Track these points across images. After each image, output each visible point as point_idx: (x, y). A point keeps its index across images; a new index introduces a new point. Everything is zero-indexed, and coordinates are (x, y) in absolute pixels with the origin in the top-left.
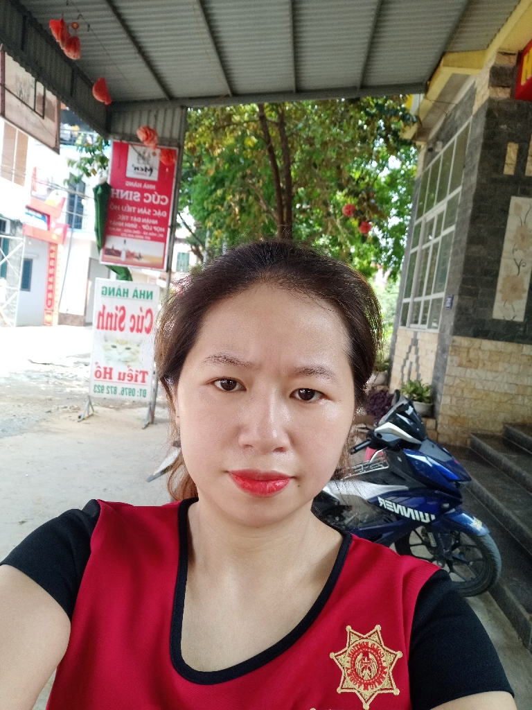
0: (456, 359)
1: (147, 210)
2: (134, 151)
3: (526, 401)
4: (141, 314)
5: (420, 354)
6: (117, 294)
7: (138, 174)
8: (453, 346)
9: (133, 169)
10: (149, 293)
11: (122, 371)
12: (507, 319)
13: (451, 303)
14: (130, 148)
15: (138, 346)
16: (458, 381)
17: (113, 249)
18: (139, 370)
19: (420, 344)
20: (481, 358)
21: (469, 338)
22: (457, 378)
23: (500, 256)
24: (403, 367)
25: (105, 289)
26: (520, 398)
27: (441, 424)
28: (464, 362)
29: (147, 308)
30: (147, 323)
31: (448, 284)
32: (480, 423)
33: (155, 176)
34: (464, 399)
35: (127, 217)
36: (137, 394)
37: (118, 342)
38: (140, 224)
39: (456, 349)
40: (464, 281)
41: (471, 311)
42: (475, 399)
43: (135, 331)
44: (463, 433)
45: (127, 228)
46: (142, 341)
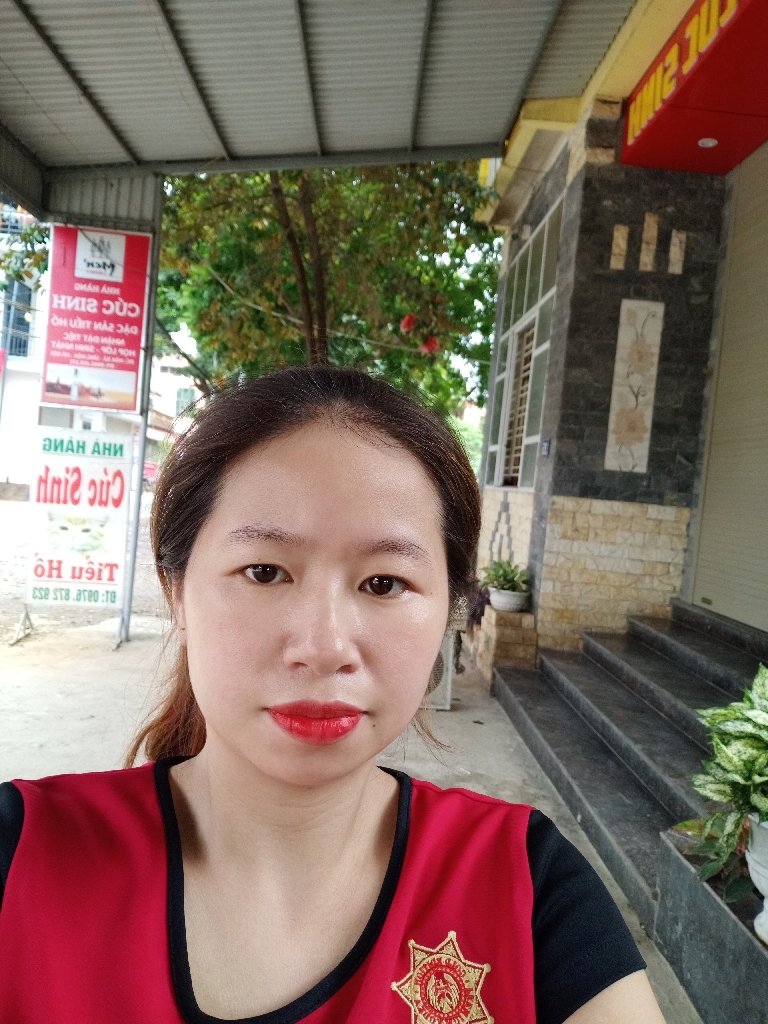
0: (558, 528)
1: (108, 325)
2: (86, 241)
3: (656, 583)
4: (105, 479)
5: (511, 523)
6: (68, 450)
7: (93, 272)
8: (552, 510)
9: (85, 265)
10: (118, 447)
11: (78, 566)
12: (625, 469)
13: (549, 450)
14: (81, 238)
15: (102, 526)
16: (562, 559)
17: (58, 384)
18: (104, 562)
19: (513, 509)
20: (592, 525)
21: (575, 499)
22: (560, 556)
23: (611, 382)
24: (492, 542)
25: (47, 442)
26: (647, 580)
27: (542, 622)
28: (569, 533)
29: (115, 470)
30: (114, 492)
31: (544, 422)
32: (595, 617)
33: (118, 276)
34: (572, 584)
35: (79, 336)
36: (101, 598)
37: (69, 520)
38: (98, 346)
39: (558, 515)
40: (564, 419)
41: (575, 459)
42: (586, 584)
43: (96, 505)
44: (573, 632)
45: (78, 352)
46: (107, 518)
